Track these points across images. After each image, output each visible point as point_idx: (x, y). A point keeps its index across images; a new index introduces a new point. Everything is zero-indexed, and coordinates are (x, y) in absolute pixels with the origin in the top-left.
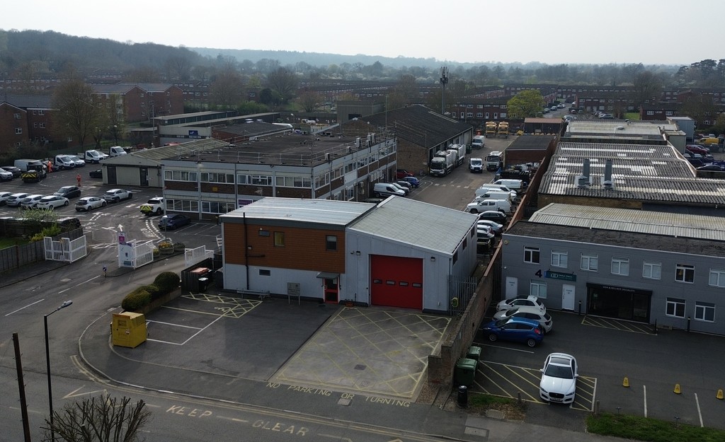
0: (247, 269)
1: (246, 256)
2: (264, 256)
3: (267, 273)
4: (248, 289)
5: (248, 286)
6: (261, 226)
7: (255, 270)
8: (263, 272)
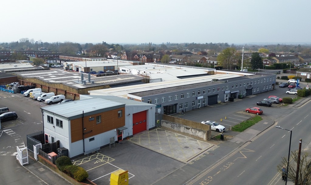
0: (84, 141)
1: (83, 134)
2: (92, 131)
3: (93, 139)
4: (84, 152)
5: (84, 150)
6: (90, 116)
7: (87, 140)
8: (91, 140)
